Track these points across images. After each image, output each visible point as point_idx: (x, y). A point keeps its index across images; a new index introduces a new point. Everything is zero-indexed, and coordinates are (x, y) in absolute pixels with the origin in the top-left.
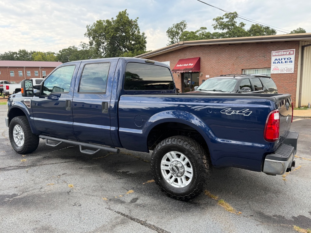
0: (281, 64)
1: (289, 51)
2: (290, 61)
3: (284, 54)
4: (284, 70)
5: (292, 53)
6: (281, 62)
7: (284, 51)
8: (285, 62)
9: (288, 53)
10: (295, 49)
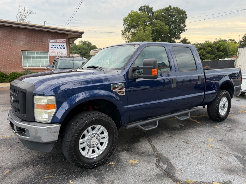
0: (57, 49)
1: (62, 40)
2: (63, 48)
3: (58, 42)
4: (59, 53)
5: (64, 42)
6: (56, 48)
7: (58, 40)
8: (60, 48)
9: (61, 42)
10: (66, 40)
